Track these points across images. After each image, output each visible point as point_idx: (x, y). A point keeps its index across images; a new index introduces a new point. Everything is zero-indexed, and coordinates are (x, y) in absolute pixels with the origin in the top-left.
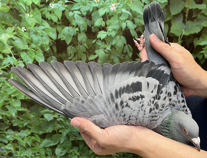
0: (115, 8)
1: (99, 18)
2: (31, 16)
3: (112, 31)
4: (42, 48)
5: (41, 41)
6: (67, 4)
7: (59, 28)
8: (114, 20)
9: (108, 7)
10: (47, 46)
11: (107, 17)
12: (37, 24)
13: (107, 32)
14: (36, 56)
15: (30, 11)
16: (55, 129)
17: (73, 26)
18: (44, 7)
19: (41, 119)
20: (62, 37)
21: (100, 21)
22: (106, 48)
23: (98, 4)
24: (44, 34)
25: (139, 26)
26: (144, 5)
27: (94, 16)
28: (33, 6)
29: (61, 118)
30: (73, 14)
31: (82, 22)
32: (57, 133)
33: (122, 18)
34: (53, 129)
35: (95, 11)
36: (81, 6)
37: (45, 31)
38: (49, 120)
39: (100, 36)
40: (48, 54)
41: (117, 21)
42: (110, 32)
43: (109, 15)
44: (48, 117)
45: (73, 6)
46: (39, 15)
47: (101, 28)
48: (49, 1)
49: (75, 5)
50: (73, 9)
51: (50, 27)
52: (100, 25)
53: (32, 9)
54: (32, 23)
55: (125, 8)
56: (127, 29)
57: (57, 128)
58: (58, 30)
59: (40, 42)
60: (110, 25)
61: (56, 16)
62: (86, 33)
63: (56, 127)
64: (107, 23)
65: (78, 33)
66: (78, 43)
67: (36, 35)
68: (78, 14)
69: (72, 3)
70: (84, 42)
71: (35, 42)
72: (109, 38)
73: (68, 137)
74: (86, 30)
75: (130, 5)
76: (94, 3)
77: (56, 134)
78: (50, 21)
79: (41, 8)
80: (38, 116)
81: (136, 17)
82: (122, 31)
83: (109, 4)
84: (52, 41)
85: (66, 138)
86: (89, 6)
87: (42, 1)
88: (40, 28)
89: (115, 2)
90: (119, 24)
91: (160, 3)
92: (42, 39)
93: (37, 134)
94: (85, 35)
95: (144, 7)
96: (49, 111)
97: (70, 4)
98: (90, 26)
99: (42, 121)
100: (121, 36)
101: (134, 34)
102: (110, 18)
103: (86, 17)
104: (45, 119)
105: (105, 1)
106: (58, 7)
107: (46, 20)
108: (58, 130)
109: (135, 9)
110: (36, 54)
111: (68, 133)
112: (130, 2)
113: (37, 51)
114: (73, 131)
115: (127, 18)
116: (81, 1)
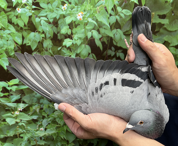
0: (81, 17)
1: (65, 26)
3: (77, 39)
4: (7, 52)
5: (6, 45)
6: (35, 9)
7: (25, 33)
8: (80, 28)
9: (75, 15)
10: (11, 51)
11: (73, 26)
12: (2, 28)
13: (73, 40)
16: (17, 133)
17: (39, 32)
18: (10, 11)
19: (3, 123)
20: (27, 42)
21: (66, 29)
22: (71, 56)
23: (65, 11)
24: (9, 38)
25: (104, 37)
26: (110, 16)
27: (61, 23)
29: (22, 122)
30: (40, 20)
31: (48, 29)
32: (18, 137)
33: (88, 27)
34: (14, 133)
35: (62, 18)
36: (48, 13)
37: (11, 36)
38: (10, 124)
39: (66, 44)
41: (83, 30)
42: (75, 40)
43: (76, 24)
44: (10, 121)
45: (40, 12)
46: (5, 19)
48: (16, 6)
49: (42, 11)
50: (40, 15)
51: (16, 31)
52: (66, 32)
55: (91, 17)
56: (92, 39)
57: (18, 132)
59: (5, 45)
60: (76, 33)
61: (23, 21)
62: (51, 40)
63: (17, 132)
64: (73, 32)
65: (44, 39)
66: (44, 49)
67: (1, 38)
68: (45, 21)
70: (49, 49)
72: (74, 46)
73: (29, 141)
74: (52, 37)
75: (96, 15)
77: (18, 138)
78: (16, 26)
79: (8, 12)
81: (102, 27)
82: (87, 40)
83: (76, 12)
84: (17, 46)
85: (27, 142)
87: (9, 5)
88: (6, 32)
89: (82, 11)
90: (85, 33)
91: (125, 15)
92: (7, 43)
94: (51, 41)
95: (109, 18)
96: (12, 115)
97: (38, 10)
98: (56, 33)
99: (4, 125)
100: (86, 45)
101: (99, 44)
102: (76, 27)
103: (52, 24)
104: (7, 123)
105: (72, 9)
106: (25, 12)
107: (12, 24)
108: (20, 134)
109: (101, 19)
110: (1, 57)
111: (29, 137)
112: (96, 12)
113: (1, 55)
114: (35, 136)
115: (93, 28)
116: (48, 7)
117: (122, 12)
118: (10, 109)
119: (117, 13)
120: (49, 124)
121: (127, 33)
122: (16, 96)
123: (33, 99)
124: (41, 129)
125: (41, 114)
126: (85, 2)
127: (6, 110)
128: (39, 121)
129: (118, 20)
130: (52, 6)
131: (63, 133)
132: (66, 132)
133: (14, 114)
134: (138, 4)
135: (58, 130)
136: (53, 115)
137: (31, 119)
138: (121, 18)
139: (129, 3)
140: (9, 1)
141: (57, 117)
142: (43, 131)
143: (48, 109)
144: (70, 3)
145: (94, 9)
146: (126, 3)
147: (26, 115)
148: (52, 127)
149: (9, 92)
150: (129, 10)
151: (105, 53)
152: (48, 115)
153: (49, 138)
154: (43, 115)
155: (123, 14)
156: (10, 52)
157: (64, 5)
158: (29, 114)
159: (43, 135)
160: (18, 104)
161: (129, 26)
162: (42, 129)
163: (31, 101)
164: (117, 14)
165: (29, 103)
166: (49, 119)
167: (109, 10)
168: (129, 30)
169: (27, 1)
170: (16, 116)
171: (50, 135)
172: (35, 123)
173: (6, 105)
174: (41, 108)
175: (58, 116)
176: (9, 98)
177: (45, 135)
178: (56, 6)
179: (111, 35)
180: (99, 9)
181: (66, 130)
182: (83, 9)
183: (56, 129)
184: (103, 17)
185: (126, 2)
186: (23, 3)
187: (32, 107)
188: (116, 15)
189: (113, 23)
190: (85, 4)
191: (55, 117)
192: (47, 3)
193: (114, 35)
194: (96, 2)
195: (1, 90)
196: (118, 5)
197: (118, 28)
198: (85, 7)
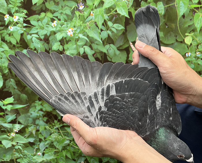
0: (72, 33)
1: (56, 42)
6: (26, 27)
8: (71, 44)
9: (65, 31)
10: (5, 69)
11: (64, 42)
16: (13, 158)
17: (31, 49)
18: (3, 29)
21: (58, 45)
23: (55, 28)
24: (3, 56)
25: (97, 52)
26: (101, 31)
27: (52, 40)
29: (19, 145)
30: (31, 37)
31: (39, 45)
32: (15, 162)
33: (80, 43)
34: (11, 157)
35: (52, 35)
36: (39, 30)
37: (5, 53)
38: (7, 148)
40: (6, 77)
43: (67, 40)
44: (7, 144)
47: (59, 52)
48: (8, 24)
49: (33, 28)
50: (31, 32)
51: (9, 49)
52: (58, 49)
55: (82, 33)
56: (85, 55)
57: (15, 157)
60: (68, 50)
61: (15, 38)
63: (14, 156)
64: (65, 48)
68: (36, 38)
69: (30, 27)
75: (86, 31)
76: (51, 27)
78: (9, 44)
79: (1, 30)
81: (94, 43)
83: (66, 29)
86: (47, 30)
87: (2, 24)
89: (72, 27)
90: (77, 49)
91: (116, 30)
92: (1, 61)
95: (101, 34)
96: (8, 136)
97: (29, 28)
98: (48, 50)
101: (92, 60)
102: (67, 43)
103: (44, 41)
104: (3, 146)
105: (62, 26)
106: (17, 30)
107: (5, 42)
108: (16, 159)
109: (92, 35)
112: (86, 28)
114: (32, 162)
115: (85, 43)
116: (38, 25)
117: (114, 26)
118: (6, 130)
119: (108, 28)
120: (47, 148)
121: (121, 48)
122: (11, 116)
123: (29, 119)
124: (38, 153)
125: (37, 137)
126: (74, 18)
127: (2, 131)
128: (36, 144)
129: (110, 35)
130: (42, 24)
131: (62, 159)
132: (66, 158)
133: (10, 136)
134: (129, 18)
135: (57, 156)
136: (50, 138)
137: (27, 142)
138: (113, 33)
139: (119, 17)
140: (1, 20)
141: (54, 141)
142: (40, 156)
143: (45, 132)
144: (59, 20)
145: (84, 25)
146: (117, 18)
147: (23, 137)
148: (50, 152)
149: (4, 112)
150: (120, 24)
152: (45, 138)
154: (40, 137)
155: (115, 28)
157: (54, 22)
158: (25, 136)
159: (41, 161)
160: (14, 124)
161: (123, 40)
162: (39, 153)
163: (26, 122)
165: (25, 124)
166: (47, 143)
167: (100, 25)
168: (123, 45)
169: (18, 19)
170: (12, 138)
171: (49, 161)
172: (32, 147)
173: (2, 126)
174: (37, 129)
175: (56, 139)
176: (4, 118)
177: (43, 161)
178: (46, 23)
179: (104, 50)
180: (89, 25)
181: (65, 156)
182: (73, 25)
183: (55, 154)
184: (94, 32)
185: (116, 17)
186: (14, 21)
187: (28, 128)
188: (107, 30)
189: (105, 39)
190: (74, 21)
191: (52, 141)
192: (37, 21)
194: (85, 18)
196: (109, 20)
197: (111, 43)
198: (75, 23)
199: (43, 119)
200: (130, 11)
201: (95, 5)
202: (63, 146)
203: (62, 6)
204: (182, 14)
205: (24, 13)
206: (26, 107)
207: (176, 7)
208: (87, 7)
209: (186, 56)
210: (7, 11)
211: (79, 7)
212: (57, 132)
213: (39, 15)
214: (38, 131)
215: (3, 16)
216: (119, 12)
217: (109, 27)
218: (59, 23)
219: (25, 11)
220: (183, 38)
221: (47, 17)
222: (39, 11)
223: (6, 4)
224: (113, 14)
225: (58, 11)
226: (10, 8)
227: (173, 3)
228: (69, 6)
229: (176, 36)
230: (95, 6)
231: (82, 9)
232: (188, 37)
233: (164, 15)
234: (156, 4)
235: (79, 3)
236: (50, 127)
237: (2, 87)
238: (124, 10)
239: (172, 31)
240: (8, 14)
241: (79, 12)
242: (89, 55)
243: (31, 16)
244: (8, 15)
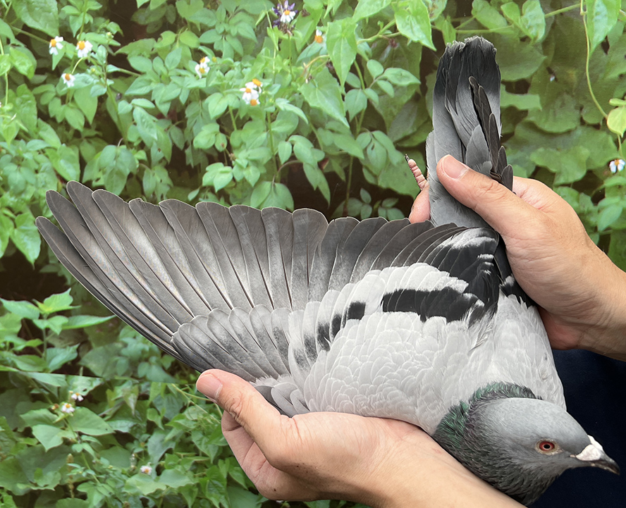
0: (255, 95)
1: (206, 123)
2: (8, 107)
3: (248, 166)
4: (35, 207)
5: (32, 185)
6: (114, 75)
7: (87, 149)
8: (253, 131)
9: (235, 90)
11: (231, 122)
12: (22, 134)
13: (232, 167)
14: (16, 231)
15: (5, 94)
16: (67, 481)
17: (130, 145)
18: (44, 83)
19: (23, 441)
20: (95, 176)
21: (212, 133)
23: (205, 79)
24: (42, 164)
25: (333, 157)
26: (347, 91)
27: (193, 116)
28: (14, 78)
29: (84, 442)
30: (129, 107)
31: (156, 134)
32: (73, 496)
33: (277, 127)
34: (60, 479)
35: (196, 101)
36: (153, 86)
37: (47, 157)
38: (47, 448)
39: (213, 179)
41: (264, 135)
42: (241, 167)
43: (239, 117)
44: (47, 437)
45: (132, 83)
46: (30, 105)
48: (61, 67)
49: (137, 79)
50: (132, 91)
51: (62, 143)
52: (212, 145)
53: (9, 88)
54: (8, 129)
55: (287, 96)
56: (295, 164)
57: (71, 477)
58: (84, 154)
59: (29, 187)
60: (242, 147)
61: (81, 110)
62: (167, 167)
63: (69, 474)
64: (232, 142)
65: (143, 166)
67: (19, 165)
68: (146, 109)
69: (127, 76)
70: (162, 197)
71: (16, 186)
72: (239, 186)
74: (169, 160)
75: (301, 89)
76: (193, 76)
77: (70, 497)
78: (62, 127)
79: (37, 85)
80: (15, 430)
81: (323, 127)
82: (278, 168)
83: (237, 82)
87: (41, 66)
88: (30, 148)
89: (256, 78)
90: (270, 144)
91: (394, 86)
92: (37, 179)
93: (9, 493)
94: (165, 173)
95: (345, 98)
96: (50, 414)
97: (123, 78)
98: (181, 147)
99: (26, 447)
100: (277, 185)
101: (316, 179)
102: (241, 126)
103: (168, 119)
104: (36, 442)
105: (226, 72)
106: (86, 85)
107: (50, 121)
108: (76, 485)
109: (319, 101)
110: (17, 224)
111: (106, 497)
112: (302, 78)
113: (18, 216)
114: (125, 493)
115: (295, 128)
116: (153, 68)
117: (385, 75)
118: (46, 393)
119: (367, 81)
120: (169, 451)
121: (406, 145)
122: (63, 350)
123: (116, 362)
124: (143, 468)
125: (141, 416)
126: (263, 50)
127: (34, 395)
128: (137, 440)
129: (373, 103)
130: (165, 66)
131: (216, 486)
132: (228, 485)
133: (59, 413)
134: (435, 49)
135: (200, 477)
136: (181, 422)
137: (111, 430)
138: (382, 97)
139: (403, 46)
140: (40, 54)
141: (194, 430)
142: (150, 476)
143: (165, 401)
144: (219, 54)
145: (293, 70)
146: (396, 48)
147: (97, 417)
148: (179, 463)
149: (41, 338)
150: (405, 68)
151: (340, 209)
152: (165, 421)
153: (172, 502)
154: (150, 418)
155: (389, 82)
156: (43, 207)
157: (201, 62)
158: (105, 413)
159: (152, 491)
160: (71, 377)
161: (413, 120)
162: (147, 468)
163: (108, 368)
164: (367, 83)
165: (104, 376)
166: (170, 436)
167: (343, 73)
168: (414, 134)
169: (92, 52)
170: (65, 419)
171: (176, 493)
172: (125, 448)
173: (34, 380)
174: (141, 393)
175: (198, 423)
176: (41, 357)
177: (158, 491)
178: (176, 65)
179: (355, 150)
181: (225, 476)
182: (260, 71)
183: (194, 471)
184: (325, 94)
185: (393, 46)
186: (79, 57)
187: (112, 389)
188: (366, 87)
189: (359, 114)
190: (264, 57)
191: (187, 429)
192: (149, 56)
193: (365, 150)
194: (299, 48)
195: (18, 328)
196: (371, 55)
197: (376, 127)
198: (266, 64)
199: (162, 361)
200: (438, 27)
201: (328, 9)
202: (219, 447)
203: (227, 12)
204: (601, 39)
205: (109, 34)
206: (111, 325)
207: (582, 16)
208: (305, 14)
209: (610, 169)
210: (58, 25)
211: (280, 15)
212: (204, 403)
213: (157, 40)
214: (143, 397)
215: (46, 42)
216: (402, 31)
217: (371, 79)
218: (217, 64)
219: (114, 28)
220: (601, 115)
221: (181, 44)
222: (157, 26)
223: (56, 3)
224: (385, 37)
225: (214, 28)
226: (68, 16)
227: (573, 3)
228: (250, 11)
229: (581, 109)
230: (330, 13)
231: (289, 20)
232: (617, 110)
233: (546, 43)
234: (521, 7)
235: (280, 3)
236: (182, 386)
237: (36, 261)
238: (418, 27)
239: (568, 93)
240: (61, 36)
241: (279, 29)
242: (308, 164)
243: (132, 41)
244: (62, 38)
